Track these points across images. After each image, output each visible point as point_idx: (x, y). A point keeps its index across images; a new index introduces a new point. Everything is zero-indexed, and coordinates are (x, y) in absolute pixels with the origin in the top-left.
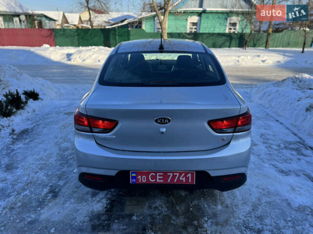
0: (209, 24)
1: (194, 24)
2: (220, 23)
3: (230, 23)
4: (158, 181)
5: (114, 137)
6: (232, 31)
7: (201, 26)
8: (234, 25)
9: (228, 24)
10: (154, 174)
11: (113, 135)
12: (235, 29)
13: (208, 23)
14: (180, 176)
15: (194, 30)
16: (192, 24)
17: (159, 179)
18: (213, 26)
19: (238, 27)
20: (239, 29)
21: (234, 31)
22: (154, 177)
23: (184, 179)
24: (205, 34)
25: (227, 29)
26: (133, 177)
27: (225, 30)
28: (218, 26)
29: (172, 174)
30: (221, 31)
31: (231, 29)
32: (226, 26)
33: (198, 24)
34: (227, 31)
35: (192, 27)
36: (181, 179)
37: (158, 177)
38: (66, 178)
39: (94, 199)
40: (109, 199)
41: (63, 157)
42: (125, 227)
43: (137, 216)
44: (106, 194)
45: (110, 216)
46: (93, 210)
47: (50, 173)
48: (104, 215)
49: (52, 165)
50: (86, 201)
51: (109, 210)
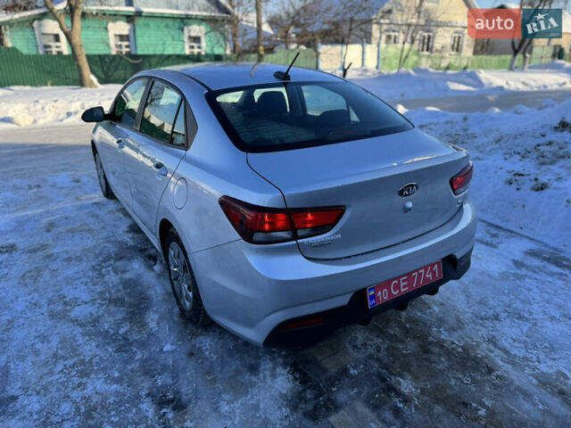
0: (153, 38)
1: (122, 37)
2: (173, 37)
3: (190, 37)
4: (402, 290)
5: (339, 236)
6: (196, 51)
7: (138, 42)
8: (196, 39)
9: (186, 39)
10: (396, 282)
11: (336, 234)
12: (199, 47)
13: (149, 37)
14: (425, 274)
15: (125, 50)
16: (118, 38)
17: (404, 287)
18: (161, 42)
19: (203, 44)
20: (207, 46)
21: (199, 50)
22: (397, 287)
23: (430, 275)
24: (154, 56)
25: (187, 47)
26: (373, 297)
27: (183, 49)
28: (169, 41)
29: (416, 273)
30: (178, 52)
31: (192, 47)
32: (183, 41)
33: (132, 38)
34: (187, 52)
35: (119, 43)
36: (427, 276)
37: (402, 284)
38: (165, 368)
39: (261, 375)
40: (285, 365)
41: (106, 334)
42: (355, 391)
43: (355, 368)
44: (273, 359)
45: (315, 387)
46: (280, 392)
47: (116, 375)
48: (304, 391)
49: (101, 358)
50: (252, 385)
51: (303, 382)
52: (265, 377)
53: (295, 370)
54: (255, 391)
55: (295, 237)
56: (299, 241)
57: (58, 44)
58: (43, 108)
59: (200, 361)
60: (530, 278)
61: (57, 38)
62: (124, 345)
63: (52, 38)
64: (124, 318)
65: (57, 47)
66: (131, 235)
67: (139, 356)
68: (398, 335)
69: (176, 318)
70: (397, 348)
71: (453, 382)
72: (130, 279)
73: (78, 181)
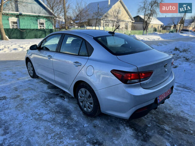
0: (26, 23)
1: (14, 23)
2: (34, 23)
3: (40, 23)
4: (164, 97)
6: (42, 28)
7: (20, 24)
8: (42, 24)
9: (38, 24)
11: (150, 80)
12: (43, 27)
13: (25, 23)
15: (15, 27)
16: (13, 23)
18: (29, 25)
20: (46, 26)
21: (43, 28)
23: (169, 92)
25: (39, 26)
26: (158, 100)
28: (32, 24)
30: (35, 28)
31: (41, 27)
32: (37, 24)
33: (18, 23)
34: (39, 28)
35: (13, 25)
37: (164, 95)
38: (88, 133)
39: (122, 130)
40: (127, 126)
41: (60, 124)
42: (153, 131)
43: (149, 124)
44: (122, 125)
45: (140, 131)
46: (130, 135)
47: (72, 137)
48: (137, 133)
49: (63, 132)
50: (121, 134)
51: (136, 130)
53: (131, 127)
56: (141, 82)
59: (99, 128)
60: (182, 93)
62: (69, 127)
64: (64, 118)
67: (77, 130)
68: (156, 113)
69: (83, 116)
70: (158, 117)
71: (179, 125)
72: (58, 105)
73: (15, 73)
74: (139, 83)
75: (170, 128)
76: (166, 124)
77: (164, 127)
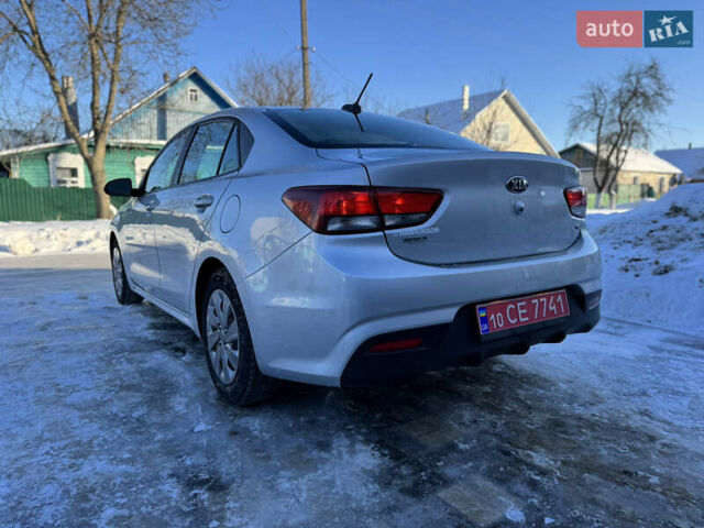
4: (522, 320)
5: (437, 230)
10: (512, 306)
11: (434, 226)
14: (548, 304)
17: (523, 315)
22: (514, 313)
23: (554, 308)
29: (536, 301)
36: (551, 308)
37: (520, 312)
38: (195, 449)
39: (334, 452)
40: (367, 442)
41: (113, 418)
42: (470, 464)
43: (466, 443)
44: (349, 436)
45: (413, 462)
46: (363, 468)
47: (126, 456)
48: (398, 467)
49: (105, 440)
50: (324, 461)
51: (397, 457)
52: (340, 453)
53: (382, 446)
54: (328, 467)
55: (381, 227)
56: (387, 232)
57: (74, 179)
58: (48, 236)
59: (247, 440)
60: (675, 360)
61: (74, 172)
62: (138, 428)
63: (68, 172)
64: (141, 402)
65: (73, 182)
66: (152, 331)
67: (157, 438)
68: (518, 411)
69: (212, 401)
70: (519, 423)
71: (604, 452)
72: (149, 369)
73: (85, 298)
74: (381, 233)
75: (556, 461)
76: (542, 445)
77: (531, 457)
